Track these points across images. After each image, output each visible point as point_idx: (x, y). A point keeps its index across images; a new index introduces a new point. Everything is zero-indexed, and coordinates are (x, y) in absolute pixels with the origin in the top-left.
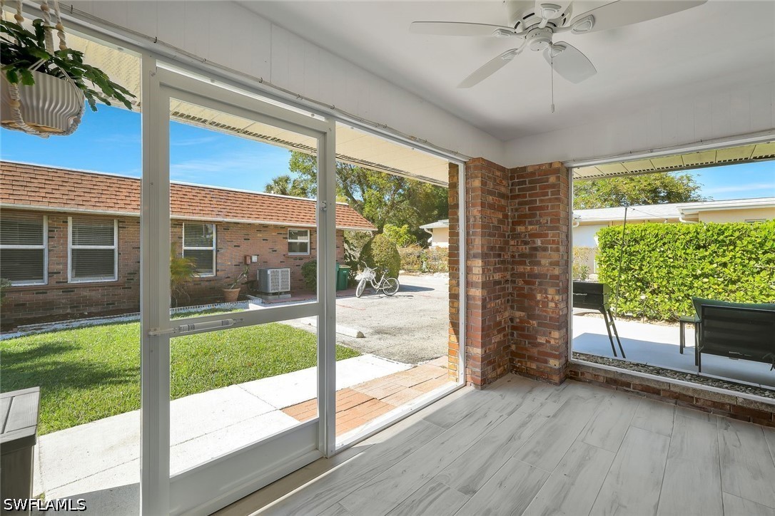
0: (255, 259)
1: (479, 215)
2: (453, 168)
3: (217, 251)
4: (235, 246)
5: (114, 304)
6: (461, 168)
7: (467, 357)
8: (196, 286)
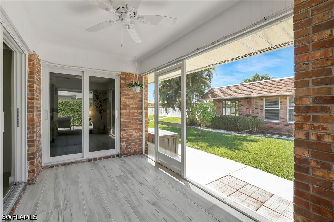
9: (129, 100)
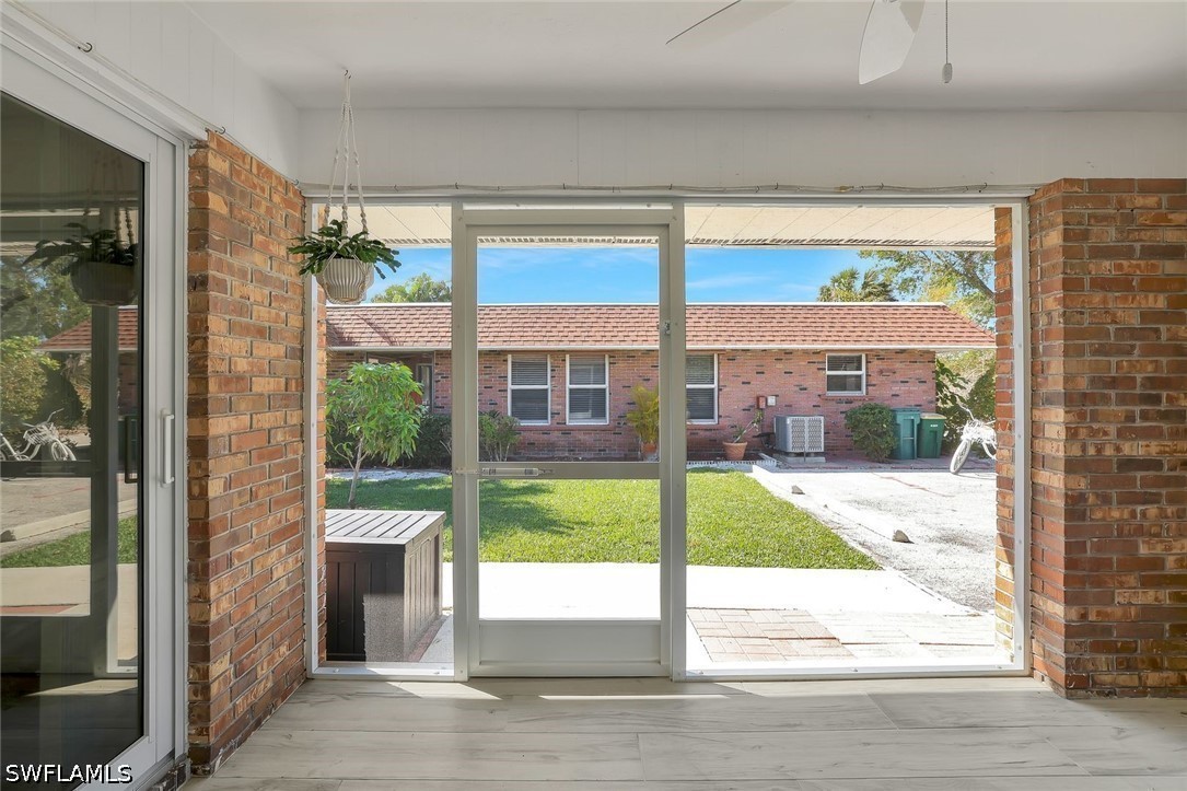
0: (772, 401)
1: (1057, 309)
2: (1003, 215)
3: (720, 390)
4: (743, 383)
5: (604, 450)
6: (1018, 211)
7: (1033, 617)
8: (693, 436)
9: (249, 339)
